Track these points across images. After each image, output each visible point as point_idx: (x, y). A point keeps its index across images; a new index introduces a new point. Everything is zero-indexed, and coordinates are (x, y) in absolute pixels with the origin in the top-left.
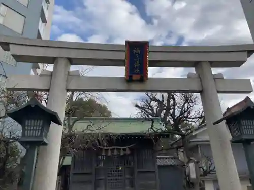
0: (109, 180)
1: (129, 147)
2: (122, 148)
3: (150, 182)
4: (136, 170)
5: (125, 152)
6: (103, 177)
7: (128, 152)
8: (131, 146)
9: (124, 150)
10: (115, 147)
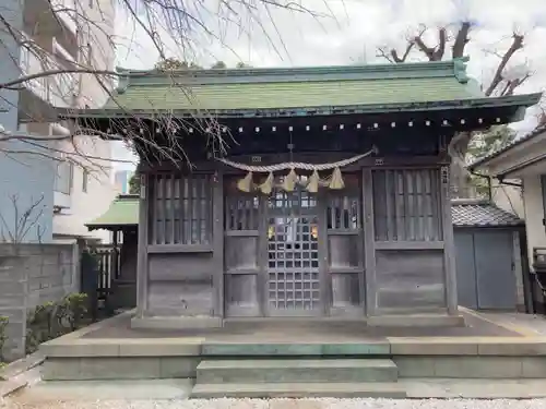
0: (272, 274)
1: (344, 163)
2: (317, 167)
3: (424, 288)
4: (372, 245)
5: (326, 183)
6: (253, 267)
7: (337, 182)
8: (353, 160)
9: (325, 174)
10: (292, 166)
